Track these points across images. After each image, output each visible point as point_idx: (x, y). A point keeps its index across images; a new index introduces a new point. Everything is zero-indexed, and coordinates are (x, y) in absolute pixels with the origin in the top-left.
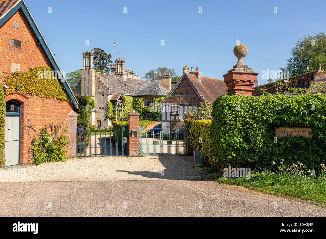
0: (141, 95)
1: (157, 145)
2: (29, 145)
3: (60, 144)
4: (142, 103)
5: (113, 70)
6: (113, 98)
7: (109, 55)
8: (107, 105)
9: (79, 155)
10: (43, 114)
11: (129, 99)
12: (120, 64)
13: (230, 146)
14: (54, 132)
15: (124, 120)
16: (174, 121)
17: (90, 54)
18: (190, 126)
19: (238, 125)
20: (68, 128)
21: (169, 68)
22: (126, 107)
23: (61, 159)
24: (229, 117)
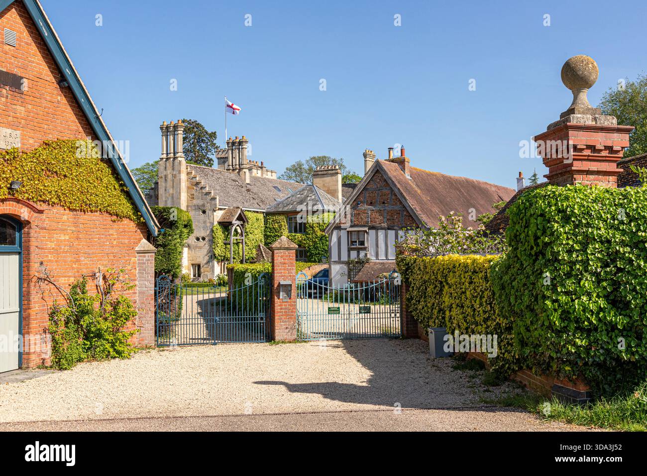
0: (281, 210)
1: (338, 315)
2: (43, 322)
3: (118, 317)
4: (283, 227)
5: (223, 160)
6: (223, 217)
7: (212, 133)
8: (212, 231)
9: (159, 342)
10: (78, 249)
11: (257, 220)
12: (238, 147)
13: (569, 320)
14: (102, 290)
15: (247, 263)
16: (357, 262)
17: (176, 127)
18: (412, 272)
19: (591, 262)
20: (135, 280)
21: (333, 157)
22: (250, 235)
23: (119, 353)
24: (564, 242)
